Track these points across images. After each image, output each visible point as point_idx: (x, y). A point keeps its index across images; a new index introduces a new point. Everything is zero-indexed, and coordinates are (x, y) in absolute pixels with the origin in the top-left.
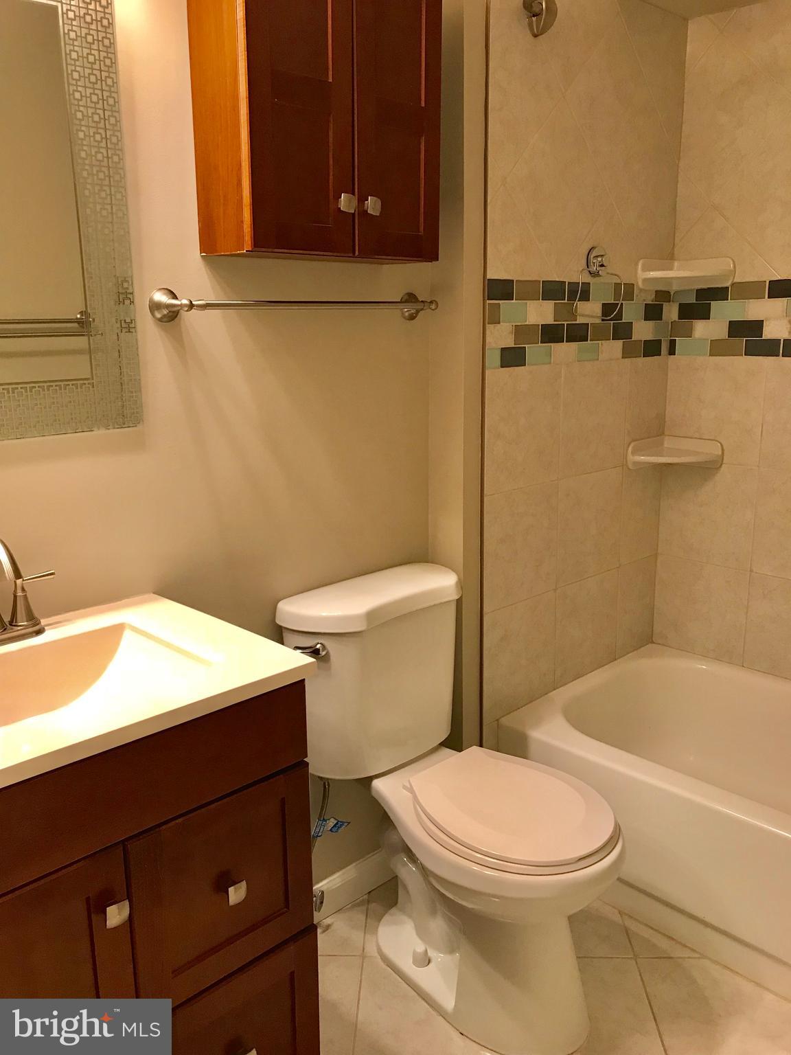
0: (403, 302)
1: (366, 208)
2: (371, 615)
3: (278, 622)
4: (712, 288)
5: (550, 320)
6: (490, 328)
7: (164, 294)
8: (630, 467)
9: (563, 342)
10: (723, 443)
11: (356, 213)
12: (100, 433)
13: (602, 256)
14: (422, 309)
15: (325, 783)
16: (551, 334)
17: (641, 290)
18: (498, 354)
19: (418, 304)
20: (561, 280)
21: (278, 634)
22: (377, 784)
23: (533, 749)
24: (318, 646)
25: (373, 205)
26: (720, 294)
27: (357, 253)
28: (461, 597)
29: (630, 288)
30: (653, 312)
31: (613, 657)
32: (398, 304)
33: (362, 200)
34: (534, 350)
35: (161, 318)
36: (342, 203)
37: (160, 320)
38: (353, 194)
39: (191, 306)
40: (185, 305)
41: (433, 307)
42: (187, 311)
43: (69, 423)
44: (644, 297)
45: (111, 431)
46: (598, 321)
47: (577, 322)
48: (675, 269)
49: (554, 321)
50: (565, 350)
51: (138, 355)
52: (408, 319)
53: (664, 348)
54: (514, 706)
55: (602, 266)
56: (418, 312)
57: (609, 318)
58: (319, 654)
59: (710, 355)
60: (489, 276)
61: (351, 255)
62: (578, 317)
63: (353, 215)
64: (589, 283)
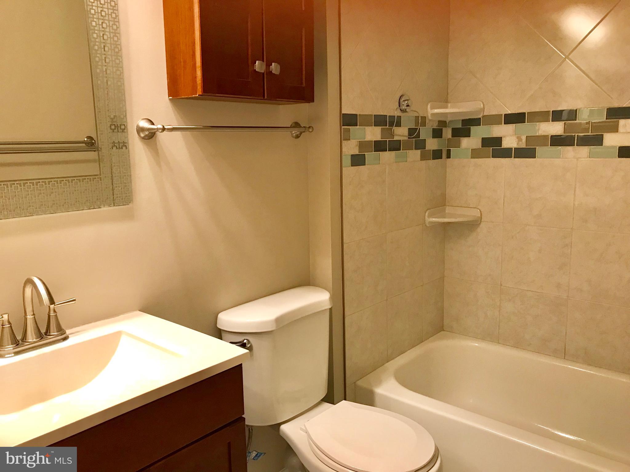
0: (292, 127)
1: (271, 70)
2: (278, 320)
3: (219, 326)
4: (471, 119)
5: (378, 138)
6: (344, 143)
7: (146, 122)
8: (428, 225)
9: (387, 151)
10: (481, 209)
11: (265, 73)
12: (105, 209)
13: (408, 100)
14: (304, 132)
15: (249, 429)
16: (379, 146)
17: (430, 120)
18: (350, 158)
19: (302, 128)
20: (384, 114)
21: (219, 334)
22: (283, 427)
23: (377, 400)
24: (245, 341)
25: (275, 68)
26: (476, 122)
27: (266, 97)
28: (332, 307)
29: (424, 118)
30: (437, 133)
31: (420, 340)
32: (289, 128)
33: (269, 65)
34: (370, 156)
35: (144, 137)
36: (257, 67)
37: (143, 138)
38: (263, 61)
39: (164, 129)
40: (160, 129)
41: (310, 130)
42: (161, 132)
43: (85, 203)
44: (432, 125)
45: (112, 208)
46: (406, 138)
47: (395, 139)
48: (449, 108)
49: (381, 139)
50: (387, 156)
51: (129, 160)
52: (296, 138)
53: (444, 155)
54: (364, 374)
55: (408, 106)
56: (301, 133)
57: (413, 137)
58: (246, 346)
59: (471, 158)
60: (343, 112)
61: (262, 98)
62: (395, 136)
63: (263, 73)
64: (401, 116)
